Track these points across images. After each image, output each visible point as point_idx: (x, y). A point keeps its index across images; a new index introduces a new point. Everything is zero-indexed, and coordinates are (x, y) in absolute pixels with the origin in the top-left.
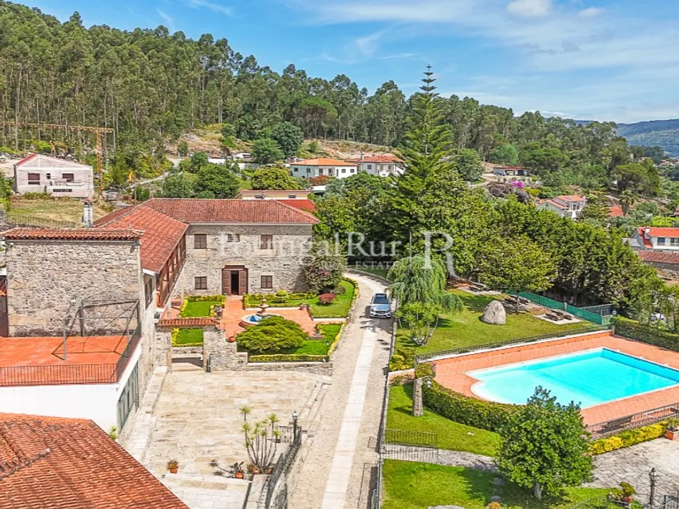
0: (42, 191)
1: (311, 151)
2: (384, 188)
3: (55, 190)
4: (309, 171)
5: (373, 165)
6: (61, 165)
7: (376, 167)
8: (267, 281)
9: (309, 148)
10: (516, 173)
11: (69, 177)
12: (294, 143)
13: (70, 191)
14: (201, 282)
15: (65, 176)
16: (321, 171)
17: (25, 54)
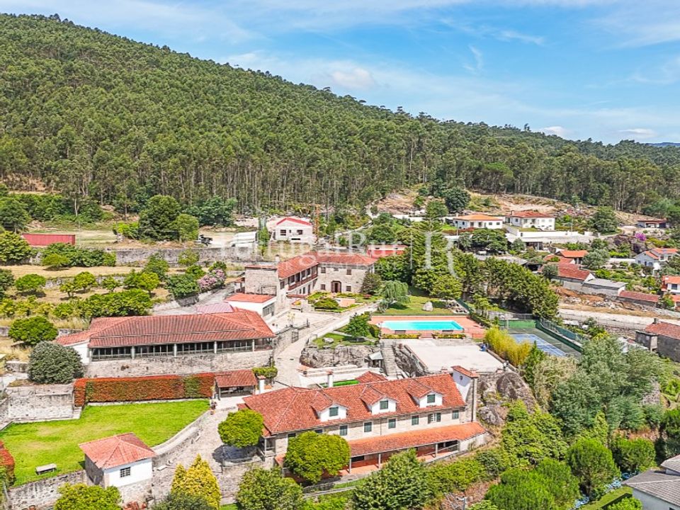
0: (285, 240)
1: (485, 205)
2: (498, 240)
3: (293, 239)
4: (464, 223)
5: (519, 219)
6: (297, 226)
7: (521, 220)
8: (349, 289)
9: (484, 203)
10: (658, 226)
11: (300, 232)
12: (463, 202)
13: (299, 239)
14: (323, 287)
15: (298, 231)
16: (472, 224)
17: (290, 157)
